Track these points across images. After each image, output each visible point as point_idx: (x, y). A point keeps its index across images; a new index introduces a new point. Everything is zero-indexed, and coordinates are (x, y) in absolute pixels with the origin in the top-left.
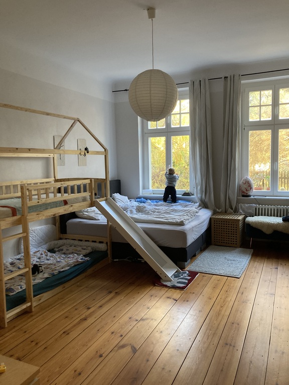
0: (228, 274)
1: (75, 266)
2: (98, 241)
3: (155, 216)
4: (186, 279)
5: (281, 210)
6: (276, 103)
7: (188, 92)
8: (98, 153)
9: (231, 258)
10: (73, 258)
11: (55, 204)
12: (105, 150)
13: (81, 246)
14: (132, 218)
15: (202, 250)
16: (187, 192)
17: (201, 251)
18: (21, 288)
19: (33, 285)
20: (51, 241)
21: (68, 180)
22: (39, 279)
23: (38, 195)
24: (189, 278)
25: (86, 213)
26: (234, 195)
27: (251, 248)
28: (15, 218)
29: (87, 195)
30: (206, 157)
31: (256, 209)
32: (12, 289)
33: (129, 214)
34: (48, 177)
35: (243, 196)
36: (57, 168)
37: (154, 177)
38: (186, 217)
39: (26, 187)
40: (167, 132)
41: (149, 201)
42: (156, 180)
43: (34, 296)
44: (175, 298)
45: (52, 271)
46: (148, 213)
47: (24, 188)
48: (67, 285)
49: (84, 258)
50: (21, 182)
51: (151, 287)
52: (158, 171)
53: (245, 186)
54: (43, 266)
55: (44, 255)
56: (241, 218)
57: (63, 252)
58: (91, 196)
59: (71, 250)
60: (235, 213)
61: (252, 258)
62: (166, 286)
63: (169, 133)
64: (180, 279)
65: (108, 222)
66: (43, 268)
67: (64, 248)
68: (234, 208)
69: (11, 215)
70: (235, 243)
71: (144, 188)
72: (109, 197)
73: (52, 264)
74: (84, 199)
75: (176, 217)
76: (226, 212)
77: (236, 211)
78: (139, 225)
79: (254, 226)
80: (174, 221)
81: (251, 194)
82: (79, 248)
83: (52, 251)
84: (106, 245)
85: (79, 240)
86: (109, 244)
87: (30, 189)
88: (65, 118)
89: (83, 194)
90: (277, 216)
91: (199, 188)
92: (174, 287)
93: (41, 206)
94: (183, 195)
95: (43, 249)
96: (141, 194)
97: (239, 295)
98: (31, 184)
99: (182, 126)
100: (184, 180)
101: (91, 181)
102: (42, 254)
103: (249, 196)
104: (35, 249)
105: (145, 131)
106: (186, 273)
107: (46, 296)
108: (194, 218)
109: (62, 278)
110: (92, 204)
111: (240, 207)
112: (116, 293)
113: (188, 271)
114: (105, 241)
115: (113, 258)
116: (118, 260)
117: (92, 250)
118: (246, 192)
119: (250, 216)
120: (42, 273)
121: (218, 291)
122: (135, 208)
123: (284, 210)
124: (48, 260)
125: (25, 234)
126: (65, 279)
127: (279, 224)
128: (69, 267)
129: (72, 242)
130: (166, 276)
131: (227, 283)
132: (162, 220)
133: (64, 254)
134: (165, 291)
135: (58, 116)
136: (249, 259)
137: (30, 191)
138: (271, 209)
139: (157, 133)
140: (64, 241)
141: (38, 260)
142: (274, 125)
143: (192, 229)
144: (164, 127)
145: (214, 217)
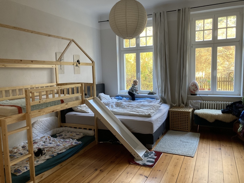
0: (185, 154)
1: (70, 148)
2: (88, 128)
3: (129, 110)
4: (153, 158)
5: (219, 105)
6: (215, 28)
7: (152, 22)
8: (87, 64)
9: (185, 141)
10: (69, 142)
11: (54, 103)
12: (93, 62)
13: (75, 132)
14: (112, 111)
15: (164, 134)
16: (151, 92)
17: (162, 134)
18: (26, 169)
19: (35, 166)
20: (54, 128)
21: (66, 84)
22: (41, 161)
23: (39, 96)
24: (156, 157)
25: (80, 108)
26: (185, 94)
27: (198, 132)
28: (20, 115)
29: (79, 95)
30: (165, 67)
31: (201, 104)
32: (20, 170)
33: (110, 109)
34: (52, 82)
35: (192, 95)
36: (59, 76)
37: (127, 81)
38: (152, 111)
39: (29, 90)
40: (137, 50)
41: (125, 98)
42: (129, 83)
43: (36, 175)
44: (146, 175)
45: (53, 153)
46: (124, 107)
47: (27, 91)
48: (64, 164)
49: (77, 142)
50: (31, 86)
51: (127, 166)
52: (130, 77)
53: (193, 88)
54: (45, 149)
55: (48, 140)
56: (190, 110)
57: (62, 137)
58: (82, 96)
59: (68, 136)
60: (186, 106)
61: (200, 140)
62: (138, 164)
63: (138, 50)
64: (149, 158)
65: (95, 115)
66: (45, 151)
67: (63, 134)
68: (185, 103)
69: (17, 112)
70: (187, 128)
71: (121, 89)
72: (95, 96)
73: (53, 147)
74: (77, 99)
75: (144, 111)
76: (179, 106)
77: (187, 106)
78: (118, 117)
79: (201, 116)
80: (143, 114)
81: (197, 93)
82: (74, 134)
83: (54, 136)
84: (93, 131)
85: (74, 128)
86: (96, 131)
87: (33, 92)
88: (63, 38)
89: (76, 95)
90: (217, 109)
91: (160, 89)
92: (145, 165)
93: (42, 105)
94: (148, 94)
95: (48, 135)
96: (119, 93)
97: (196, 172)
98: (38, 87)
99: (147, 45)
100: (148, 83)
101: (82, 85)
102: (46, 139)
103: (196, 95)
104: (42, 135)
105: (122, 49)
106: (153, 153)
107: (46, 174)
108: (158, 111)
109: (60, 159)
110: (83, 102)
111: (189, 103)
112: (101, 170)
113: (155, 151)
114: (93, 129)
115: (99, 141)
116: (102, 142)
117: (83, 136)
118: (194, 92)
119: (197, 109)
120: (44, 155)
121: (178, 169)
122: (115, 104)
123: (221, 105)
124: (50, 143)
125: (28, 128)
126: (62, 159)
127: (219, 115)
128: (65, 150)
129: (70, 129)
130: (138, 156)
131: (184, 162)
132: (134, 113)
133: (63, 138)
134: (138, 169)
135: (58, 37)
136: (198, 141)
137: (33, 94)
138: (212, 104)
139: (130, 50)
140: (64, 128)
141: (43, 144)
142: (214, 43)
143: (157, 120)
144: (135, 46)
145: (171, 110)
